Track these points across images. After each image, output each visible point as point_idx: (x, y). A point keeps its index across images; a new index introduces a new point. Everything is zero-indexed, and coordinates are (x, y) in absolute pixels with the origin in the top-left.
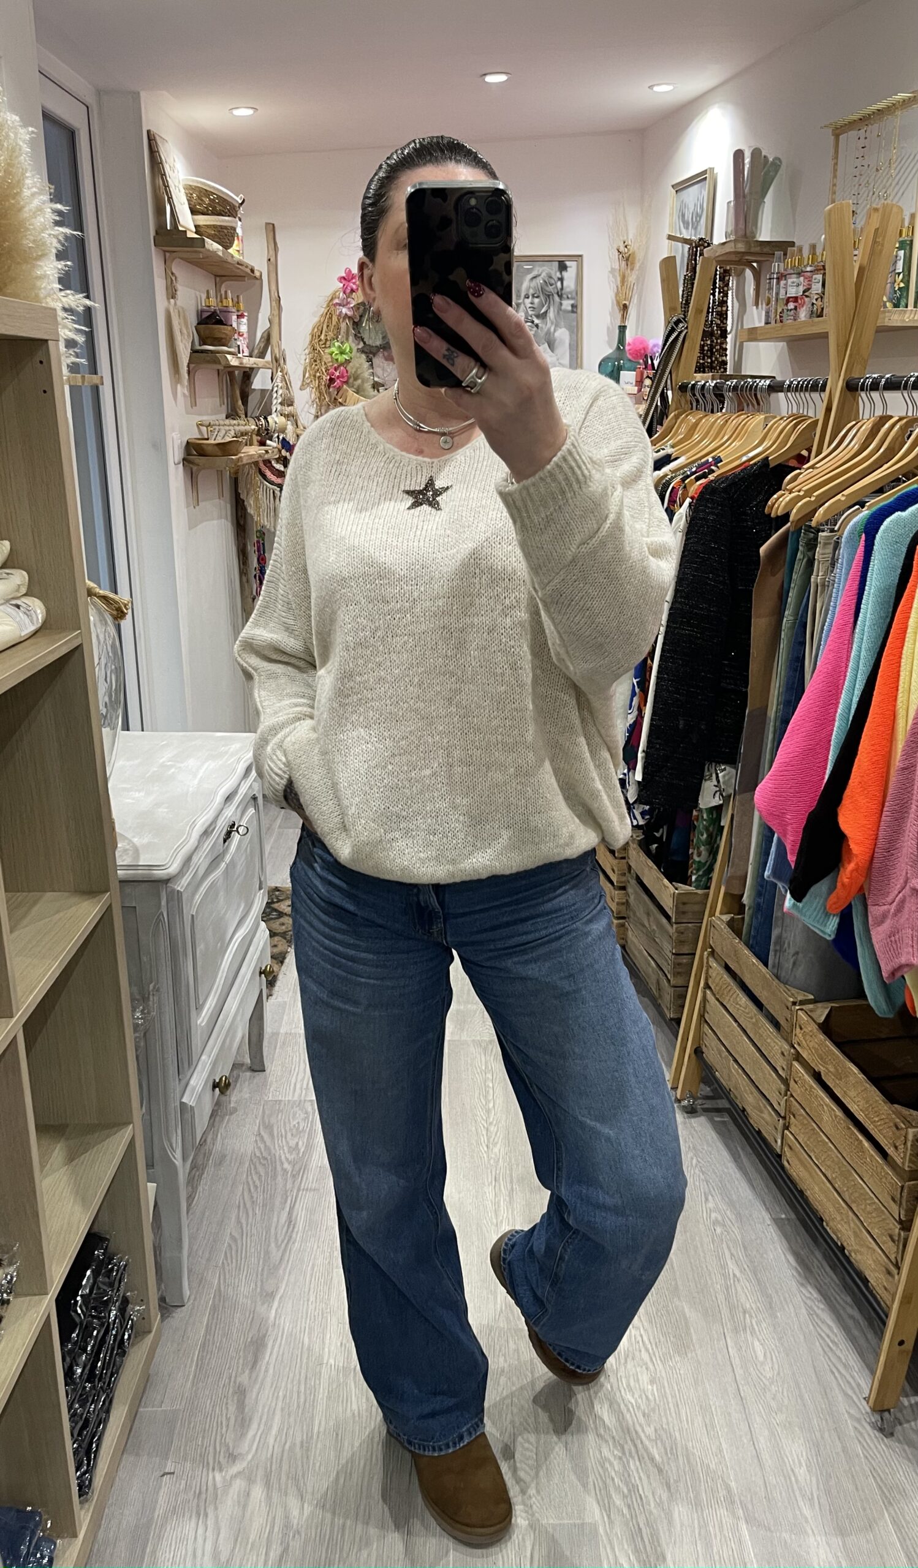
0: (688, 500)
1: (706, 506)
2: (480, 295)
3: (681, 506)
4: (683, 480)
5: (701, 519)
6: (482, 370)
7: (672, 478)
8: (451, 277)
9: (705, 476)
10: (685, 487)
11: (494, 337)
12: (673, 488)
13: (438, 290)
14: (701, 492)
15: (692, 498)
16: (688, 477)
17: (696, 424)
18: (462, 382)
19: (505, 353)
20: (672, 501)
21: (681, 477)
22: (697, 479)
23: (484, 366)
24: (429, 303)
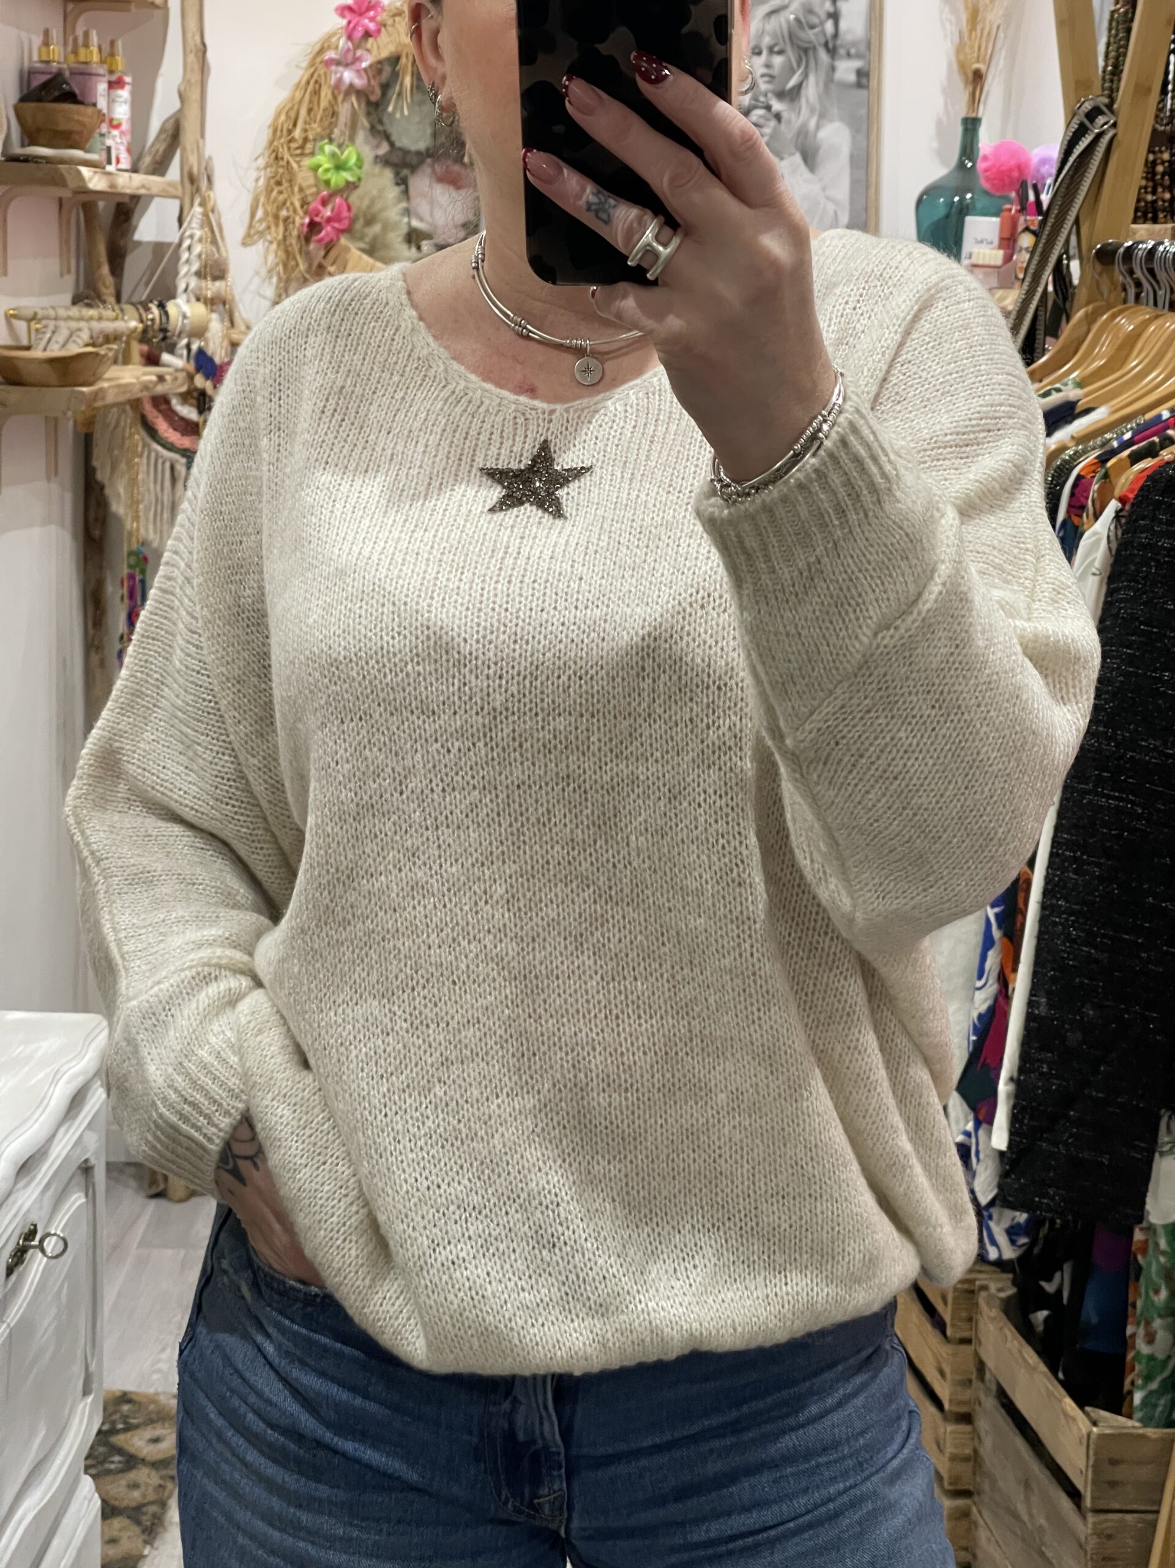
0: (1113, 506)
1: (1154, 519)
2: (661, 79)
3: (1097, 517)
4: (1103, 460)
5: (1144, 547)
6: (668, 231)
7: (1077, 455)
8: (603, 48)
9: (1151, 452)
10: (1106, 476)
11: (695, 161)
12: (1079, 477)
13: (573, 72)
14: (1142, 489)
15: (1122, 500)
16: (1113, 453)
17: (1132, 339)
18: (627, 258)
19: (720, 194)
20: (1077, 506)
21: (1097, 453)
22: (1135, 458)
23: (671, 223)
24: (558, 97)
